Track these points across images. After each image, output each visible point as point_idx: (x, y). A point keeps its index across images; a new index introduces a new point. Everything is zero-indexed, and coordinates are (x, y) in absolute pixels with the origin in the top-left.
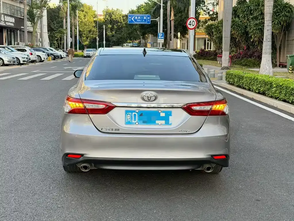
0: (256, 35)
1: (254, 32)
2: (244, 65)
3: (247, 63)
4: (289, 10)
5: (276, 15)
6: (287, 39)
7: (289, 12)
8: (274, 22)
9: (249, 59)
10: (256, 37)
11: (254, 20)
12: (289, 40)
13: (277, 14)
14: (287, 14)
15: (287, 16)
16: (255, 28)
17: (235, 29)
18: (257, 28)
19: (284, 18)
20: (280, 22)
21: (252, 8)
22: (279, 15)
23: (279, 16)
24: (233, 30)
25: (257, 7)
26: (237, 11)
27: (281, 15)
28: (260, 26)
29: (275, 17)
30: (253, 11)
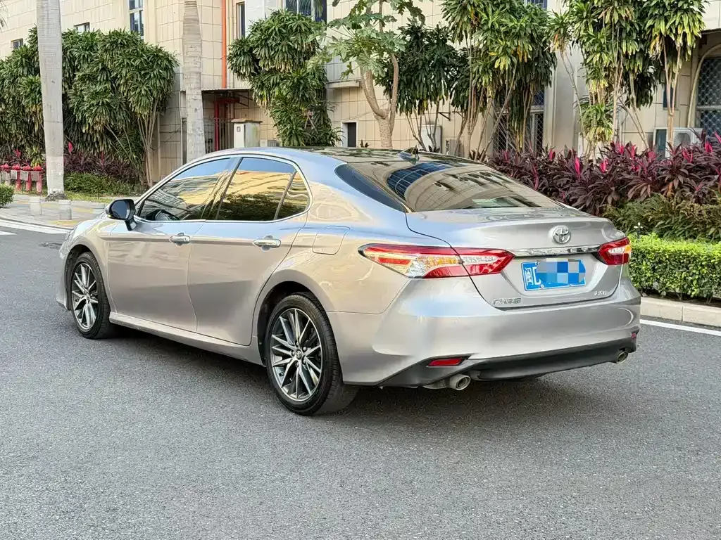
0: (97, 119)
1: (93, 112)
2: (75, 189)
3: (83, 185)
4: (167, 64)
5: (140, 73)
6: (160, 129)
7: (166, 69)
8: (138, 90)
9: (86, 175)
10: (97, 123)
11: (88, 82)
12: (164, 131)
13: (143, 72)
14: (164, 73)
15: (164, 78)
16: (94, 102)
17: (37, 101)
18: (99, 103)
19: (158, 81)
20: (150, 90)
21: (76, 54)
22: (146, 74)
23: (148, 76)
24: (33, 104)
25: (87, 52)
26: (33, 57)
27: (152, 75)
28: (106, 97)
29: (139, 79)
30: (79, 61)
